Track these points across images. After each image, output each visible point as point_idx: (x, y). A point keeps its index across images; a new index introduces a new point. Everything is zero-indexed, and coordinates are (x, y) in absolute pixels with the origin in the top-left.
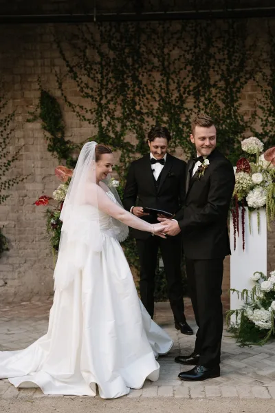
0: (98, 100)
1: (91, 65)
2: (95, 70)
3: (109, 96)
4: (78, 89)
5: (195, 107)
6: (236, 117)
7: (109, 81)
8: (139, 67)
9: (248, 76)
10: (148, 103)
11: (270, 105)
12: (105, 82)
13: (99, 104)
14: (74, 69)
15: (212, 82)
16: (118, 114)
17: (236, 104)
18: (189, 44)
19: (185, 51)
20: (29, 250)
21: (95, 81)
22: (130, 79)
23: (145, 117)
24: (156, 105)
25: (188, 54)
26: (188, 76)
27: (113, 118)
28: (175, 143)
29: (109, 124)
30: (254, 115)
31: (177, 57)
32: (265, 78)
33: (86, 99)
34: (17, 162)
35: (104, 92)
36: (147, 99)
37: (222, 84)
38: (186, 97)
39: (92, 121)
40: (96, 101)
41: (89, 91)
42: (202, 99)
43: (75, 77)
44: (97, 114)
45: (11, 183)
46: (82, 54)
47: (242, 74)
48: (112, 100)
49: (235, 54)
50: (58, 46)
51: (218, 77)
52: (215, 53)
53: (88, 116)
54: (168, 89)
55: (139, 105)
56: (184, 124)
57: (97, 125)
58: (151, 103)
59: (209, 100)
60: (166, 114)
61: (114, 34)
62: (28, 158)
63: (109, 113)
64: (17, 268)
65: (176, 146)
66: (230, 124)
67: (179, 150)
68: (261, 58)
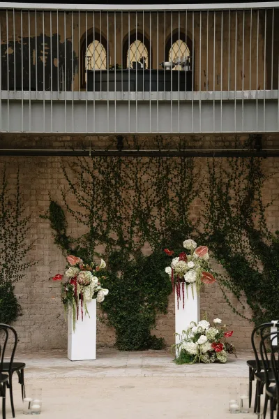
0: (91, 208)
1: (86, 184)
2: (89, 187)
3: (98, 206)
4: (77, 200)
5: (158, 214)
6: (186, 222)
7: (98, 195)
8: (119, 186)
9: (194, 194)
10: (126, 211)
11: (209, 214)
12: (95, 196)
13: (92, 211)
14: (74, 186)
15: (170, 198)
16: (104, 218)
17: (186, 213)
18: (155, 171)
19: (152, 176)
20: (37, 315)
21: (89, 195)
22: (113, 194)
23: (123, 221)
24: (131, 213)
25: (154, 178)
26: (153, 193)
27: (101, 221)
28: (144, 239)
29: (98, 225)
30: (199, 220)
31: (146, 180)
32: (206, 195)
33: (82, 207)
34: (31, 251)
35: (95, 203)
36: (125, 208)
37: (177, 199)
38: (152, 208)
39: (86, 223)
40: (89, 209)
41: (84, 202)
42: (163, 209)
43: (75, 192)
44: (90, 218)
45: (26, 266)
46: (80, 176)
47: (190, 193)
48: (100, 209)
49: (186, 179)
50: (64, 170)
51: (174, 195)
52: (172, 178)
53: (84, 219)
54: (140, 202)
55: (119, 212)
56: (150, 226)
57: (90, 226)
58: (128, 211)
59: (168, 210)
60: (138, 219)
61: (102, 163)
62: (39, 248)
63: (98, 217)
64: (28, 329)
65: (145, 241)
66: (183, 226)
67: (147, 244)
68: (204, 182)
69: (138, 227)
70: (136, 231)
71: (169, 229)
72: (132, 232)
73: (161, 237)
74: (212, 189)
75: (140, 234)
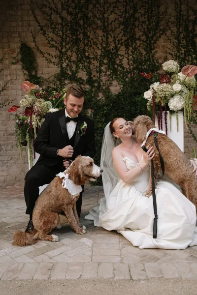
0: (60, 49)
1: (55, 25)
2: (58, 29)
3: (67, 47)
4: (47, 42)
5: (125, 53)
6: (153, 60)
7: (67, 36)
8: (87, 27)
9: (161, 32)
10: (94, 51)
11: (176, 52)
12: (64, 37)
13: (61, 52)
14: (43, 28)
15: (137, 37)
16: (74, 58)
17: (153, 52)
18: (122, 11)
19: (119, 16)
20: (13, 151)
21: (58, 36)
22: (81, 35)
23: (92, 60)
24: (99, 52)
25: (121, 17)
26: (121, 33)
28: (112, 78)
29: (68, 65)
30: (166, 59)
31: (113, 20)
32: (173, 34)
33: (52, 48)
34: (5, 92)
35: (64, 44)
36: (93, 48)
37: (144, 38)
38: (120, 47)
39: (56, 64)
40: (59, 50)
41: (54, 43)
42: (131, 48)
43: (44, 34)
44: (59, 58)
46: (48, 18)
47: (157, 31)
48: (69, 49)
49: (153, 18)
50: (33, 12)
51: (141, 33)
52: (139, 17)
53: (53, 60)
54: (108, 42)
55: (88, 52)
56: (118, 65)
57: (59, 66)
58: (96, 51)
59: (135, 49)
60: (106, 59)
61: (70, 4)
62: (12, 89)
63: (68, 58)
64: (5, 163)
65: (113, 80)
66: (150, 65)
67: (115, 83)
68: (170, 20)
69: (106, 66)
70: (104, 70)
71: (137, 68)
72: (100, 71)
73: (129, 76)
74: (178, 27)
75: (108, 73)
